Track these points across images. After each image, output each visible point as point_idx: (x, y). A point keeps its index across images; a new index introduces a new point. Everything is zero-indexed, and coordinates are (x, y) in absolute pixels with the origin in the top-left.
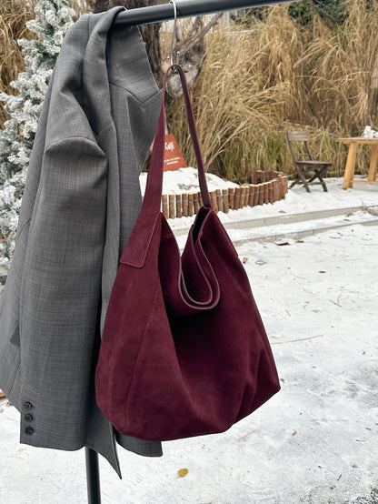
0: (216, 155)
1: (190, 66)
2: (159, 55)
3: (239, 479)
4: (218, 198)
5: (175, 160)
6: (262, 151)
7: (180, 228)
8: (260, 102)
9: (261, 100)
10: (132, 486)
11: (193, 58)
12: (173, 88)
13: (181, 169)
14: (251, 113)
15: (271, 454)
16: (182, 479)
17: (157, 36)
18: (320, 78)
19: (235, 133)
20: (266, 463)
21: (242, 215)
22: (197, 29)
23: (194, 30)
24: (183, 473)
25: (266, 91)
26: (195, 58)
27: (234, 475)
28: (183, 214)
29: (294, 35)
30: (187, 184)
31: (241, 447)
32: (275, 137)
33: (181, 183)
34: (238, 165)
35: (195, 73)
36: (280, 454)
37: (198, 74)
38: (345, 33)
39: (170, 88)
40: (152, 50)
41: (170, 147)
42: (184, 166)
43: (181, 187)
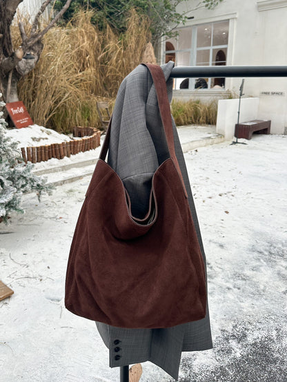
0: (51, 116)
1: (32, 53)
4: (63, 148)
5: (25, 120)
6: (79, 114)
8: (77, 81)
9: (77, 79)
11: (34, 48)
12: (22, 68)
14: (72, 88)
17: (9, 30)
18: (111, 67)
19: (62, 101)
21: (79, 158)
22: (36, 27)
25: (81, 74)
26: (36, 48)
29: (96, 37)
30: (37, 137)
32: (87, 104)
33: (33, 137)
34: (64, 122)
35: (36, 58)
37: (38, 59)
38: (126, 39)
39: (19, 68)
40: (5, 40)
41: (21, 110)
42: (32, 124)
43: (34, 139)
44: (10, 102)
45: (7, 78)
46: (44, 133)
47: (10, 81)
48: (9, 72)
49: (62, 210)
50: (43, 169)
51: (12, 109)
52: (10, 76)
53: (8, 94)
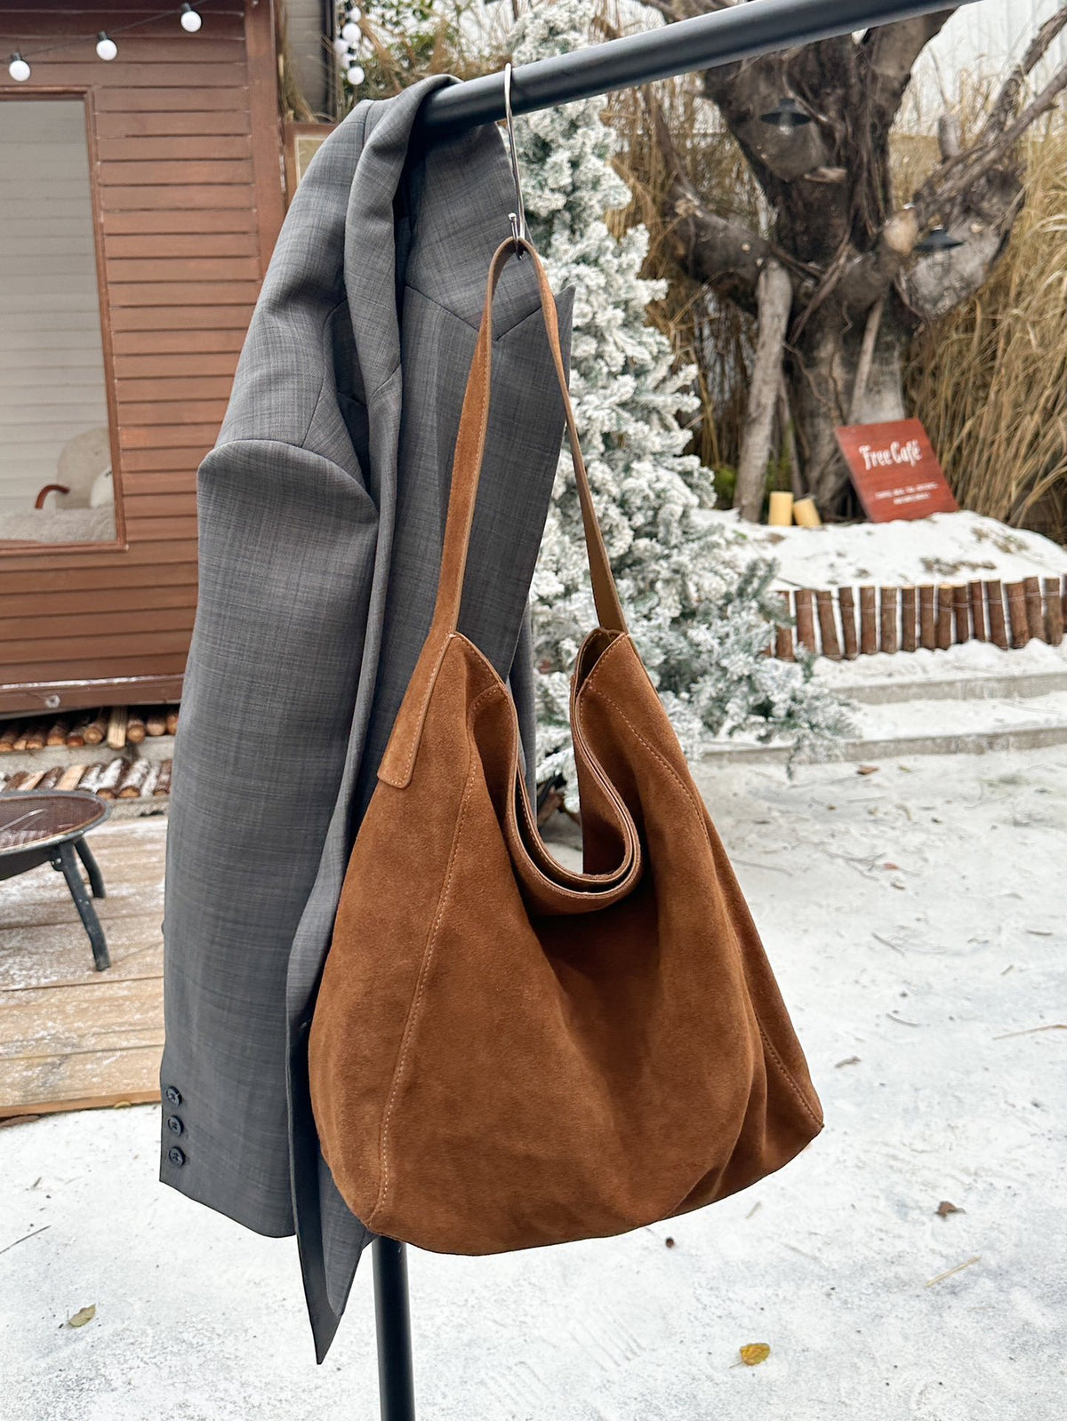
0: (1051, 477)
1: (976, 227)
2: (887, 200)
3: (906, 1402)
4: (1029, 602)
5: (921, 492)
7: (906, 679)
10: (609, 1364)
11: (985, 205)
12: (924, 291)
13: (937, 517)
15: (1023, 1343)
16: (748, 1370)
17: (882, 149)
20: (999, 1368)
22: (1000, 125)
23: (991, 128)
24: (755, 1354)
26: (992, 204)
27: (896, 1386)
28: (923, 644)
30: (949, 556)
31: (937, 1309)
33: (930, 556)
35: (990, 247)
36: (1049, 1351)
37: (1000, 251)
39: (913, 290)
40: (862, 189)
41: (910, 453)
42: (948, 509)
43: (929, 565)
44: (867, 421)
45: (860, 330)
46: (987, 543)
47: (869, 343)
48: (870, 308)
49: (915, 839)
50: (919, 677)
51: (864, 450)
52: (874, 322)
53: (859, 391)
